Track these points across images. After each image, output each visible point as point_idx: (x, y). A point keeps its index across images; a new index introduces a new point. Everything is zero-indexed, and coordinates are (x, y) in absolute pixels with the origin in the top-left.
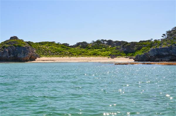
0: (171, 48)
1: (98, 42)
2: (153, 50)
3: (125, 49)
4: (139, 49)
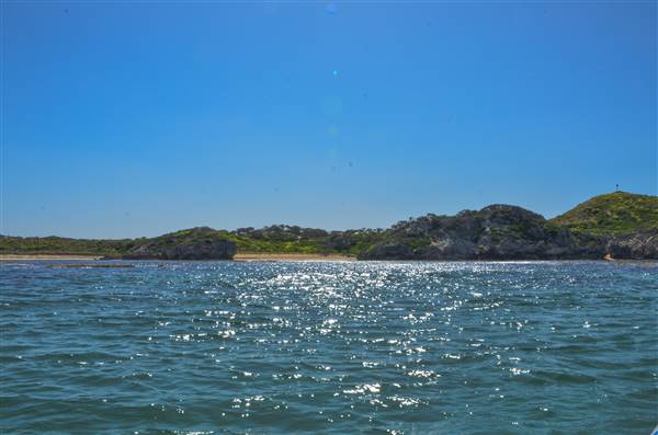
0: (399, 246)
1: (275, 228)
2: (382, 249)
3: (335, 244)
4: (354, 244)
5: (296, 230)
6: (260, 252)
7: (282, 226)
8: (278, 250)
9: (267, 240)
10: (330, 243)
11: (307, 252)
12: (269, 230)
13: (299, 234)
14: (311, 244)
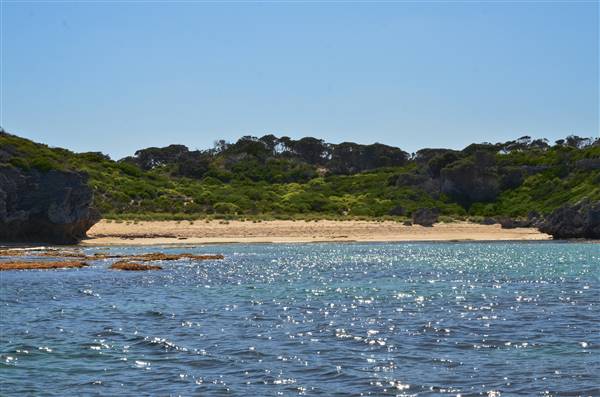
4: (512, 183)
5: (310, 148)
6: (191, 213)
7: (269, 139)
8: (253, 208)
9: (226, 180)
10: (430, 182)
11: (357, 213)
12: (228, 151)
13: (323, 162)
14: (366, 186)
